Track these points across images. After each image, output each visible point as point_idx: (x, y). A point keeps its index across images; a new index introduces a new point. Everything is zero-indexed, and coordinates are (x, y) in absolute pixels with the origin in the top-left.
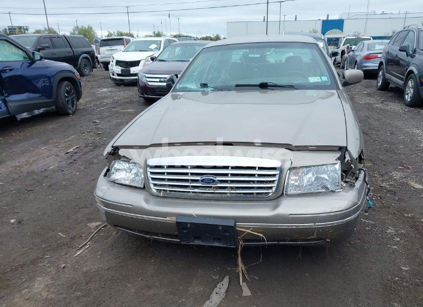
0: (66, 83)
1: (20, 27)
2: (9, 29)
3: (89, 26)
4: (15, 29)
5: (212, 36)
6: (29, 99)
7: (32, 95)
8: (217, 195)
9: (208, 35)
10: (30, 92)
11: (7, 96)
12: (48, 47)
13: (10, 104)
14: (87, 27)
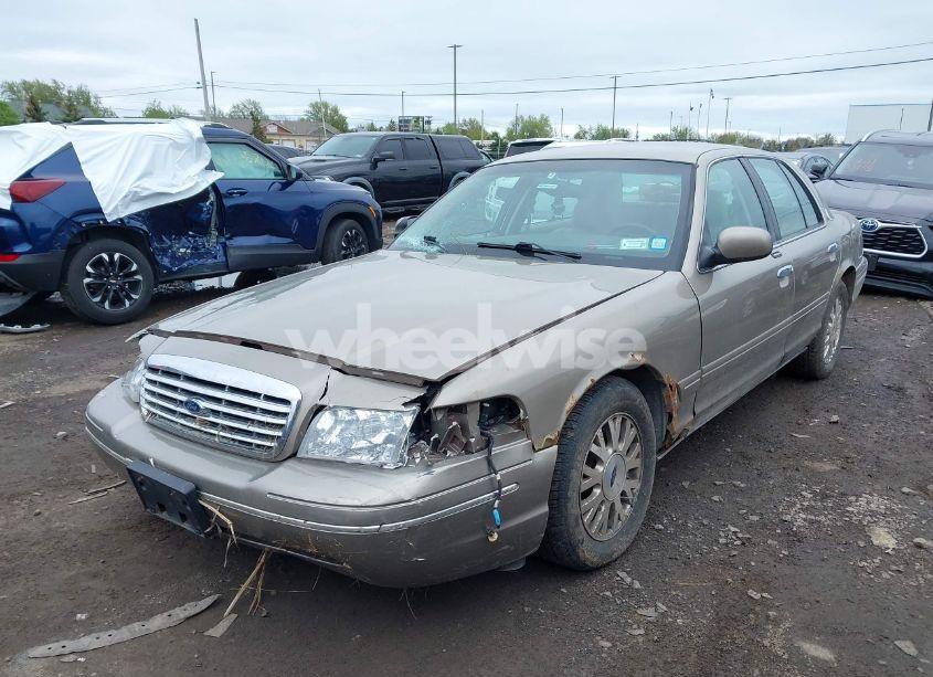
0: (348, 222)
1: (418, 118)
2: (400, 121)
3: (542, 116)
4: (408, 121)
5: (814, 139)
6: (269, 246)
7: (275, 240)
8: (204, 436)
9: (804, 136)
10: (271, 235)
11: (230, 238)
12: (391, 157)
13: (231, 252)
14: (538, 117)
